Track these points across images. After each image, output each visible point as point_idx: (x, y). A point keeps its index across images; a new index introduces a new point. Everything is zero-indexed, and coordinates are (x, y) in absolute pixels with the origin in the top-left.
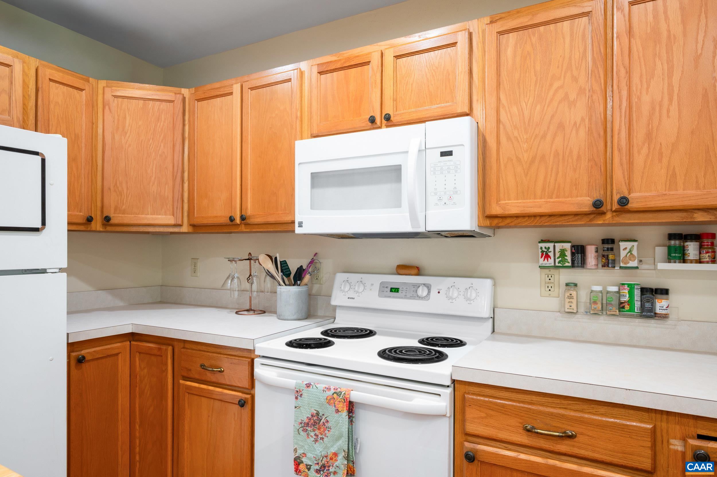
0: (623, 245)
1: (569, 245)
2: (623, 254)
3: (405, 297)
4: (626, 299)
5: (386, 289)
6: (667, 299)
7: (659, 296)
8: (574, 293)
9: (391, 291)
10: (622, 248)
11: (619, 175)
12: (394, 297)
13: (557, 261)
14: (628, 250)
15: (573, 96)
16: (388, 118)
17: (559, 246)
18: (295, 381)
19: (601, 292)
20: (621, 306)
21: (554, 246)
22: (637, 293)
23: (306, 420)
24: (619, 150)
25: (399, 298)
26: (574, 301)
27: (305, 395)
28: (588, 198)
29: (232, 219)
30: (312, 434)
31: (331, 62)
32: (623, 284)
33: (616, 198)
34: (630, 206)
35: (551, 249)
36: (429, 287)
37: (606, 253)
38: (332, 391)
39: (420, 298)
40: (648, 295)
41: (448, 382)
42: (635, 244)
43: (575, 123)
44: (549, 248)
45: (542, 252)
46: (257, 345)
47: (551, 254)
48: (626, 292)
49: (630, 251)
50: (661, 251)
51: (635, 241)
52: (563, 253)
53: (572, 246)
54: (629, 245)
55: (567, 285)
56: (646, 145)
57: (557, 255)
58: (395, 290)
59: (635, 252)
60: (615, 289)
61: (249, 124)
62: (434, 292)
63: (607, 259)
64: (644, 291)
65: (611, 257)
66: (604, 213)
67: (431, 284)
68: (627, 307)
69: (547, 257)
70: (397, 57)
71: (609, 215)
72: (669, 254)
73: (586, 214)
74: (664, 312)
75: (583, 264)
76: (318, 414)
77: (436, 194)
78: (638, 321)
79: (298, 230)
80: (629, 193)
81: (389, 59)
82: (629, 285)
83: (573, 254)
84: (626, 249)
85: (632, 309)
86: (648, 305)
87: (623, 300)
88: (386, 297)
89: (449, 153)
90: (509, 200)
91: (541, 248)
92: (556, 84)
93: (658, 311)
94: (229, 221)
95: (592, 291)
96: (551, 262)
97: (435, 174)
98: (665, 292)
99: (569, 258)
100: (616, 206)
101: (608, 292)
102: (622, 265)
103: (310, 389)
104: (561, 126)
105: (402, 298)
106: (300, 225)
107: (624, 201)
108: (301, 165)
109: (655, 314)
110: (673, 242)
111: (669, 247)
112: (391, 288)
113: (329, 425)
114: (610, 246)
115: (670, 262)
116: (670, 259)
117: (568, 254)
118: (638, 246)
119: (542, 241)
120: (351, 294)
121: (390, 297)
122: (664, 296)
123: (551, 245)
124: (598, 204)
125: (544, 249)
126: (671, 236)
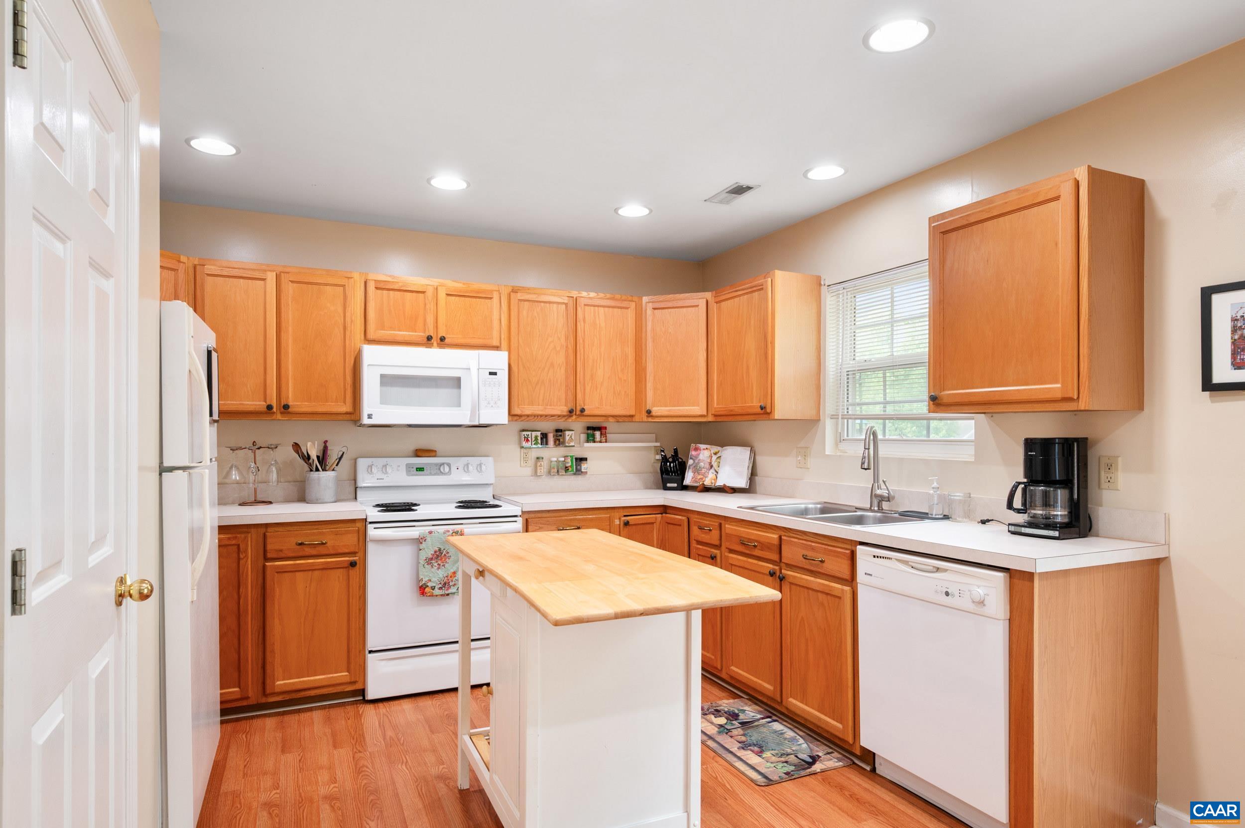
0: (567, 433)
1: (540, 433)
2: (567, 438)
3: (431, 474)
4: (570, 464)
5: (412, 469)
6: (587, 463)
7: (583, 462)
8: (542, 463)
9: (417, 471)
10: (567, 435)
11: (579, 396)
12: (421, 475)
13: (533, 443)
14: (570, 436)
15: (558, 349)
16: (442, 339)
17: (534, 434)
18: (418, 532)
19: (556, 461)
20: (567, 469)
21: (531, 434)
22: (574, 460)
23: (430, 556)
24: (580, 382)
25: (425, 475)
26: (542, 468)
27: (428, 539)
28: (565, 407)
29: (270, 407)
30: (436, 564)
31: (388, 281)
32: (567, 456)
33: (579, 408)
34: (586, 413)
35: (530, 436)
36: (449, 465)
37: (558, 438)
38: (451, 532)
39: (442, 474)
40: (578, 462)
41: (520, 513)
42: (573, 432)
43: (559, 365)
44: (528, 435)
45: (525, 437)
46: (369, 514)
47: (530, 439)
48: (569, 460)
49: (571, 437)
50: (583, 437)
51: (573, 430)
52: (536, 437)
53: (541, 434)
54: (570, 433)
55: (538, 458)
56: (591, 381)
57: (533, 439)
58: (420, 469)
59: (573, 437)
60: (563, 459)
61: (290, 315)
62: (453, 468)
63: (559, 441)
64: (576, 459)
65: (561, 440)
66: (572, 416)
67: (450, 462)
68: (570, 469)
69: (528, 440)
70: (448, 295)
71: (574, 417)
72: (588, 438)
73: (564, 416)
74: (585, 471)
75: (547, 444)
76: (440, 550)
77: (486, 399)
78: (573, 477)
79: (366, 421)
80: (584, 406)
81: (442, 294)
82: (570, 456)
83: (542, 439)
84: (569, 435)
85: (573, 470)
86: (579, 467)
87: (567, 465)
88: (413, 475)
89: (495, 374)
90: (524, 405)
91: (524, 435)
92: (550, 339)
93: (583, 470)
94: (266, 409)
95: (551, 462)
96: (530, 443)
97: (485, 386)
98: (586, 459)
99: (539, 441)
100: (578, 413)
101: (559, 461)
102: (567, 445)
103: (433, 534)
104: (552, 365)
105: (428, 475)
106: (370, 416)
107: (583, 410)
108: (369, 366)
109: (582, 472)
110: (589, 431)
111: (588, 434)
112: (417, 468)
113: (449, 555)
114: (560, 433)
115: (588, 442)
116: (588, 441)
117: (539, 438)
118: (575, 433)
119: (524, 430)
120: (380, 475)
121: (417, 475)
122: (585, 462)
123: (529, 433)
124: (571, 411)
125: (525, 436)
126: (589, 428)
